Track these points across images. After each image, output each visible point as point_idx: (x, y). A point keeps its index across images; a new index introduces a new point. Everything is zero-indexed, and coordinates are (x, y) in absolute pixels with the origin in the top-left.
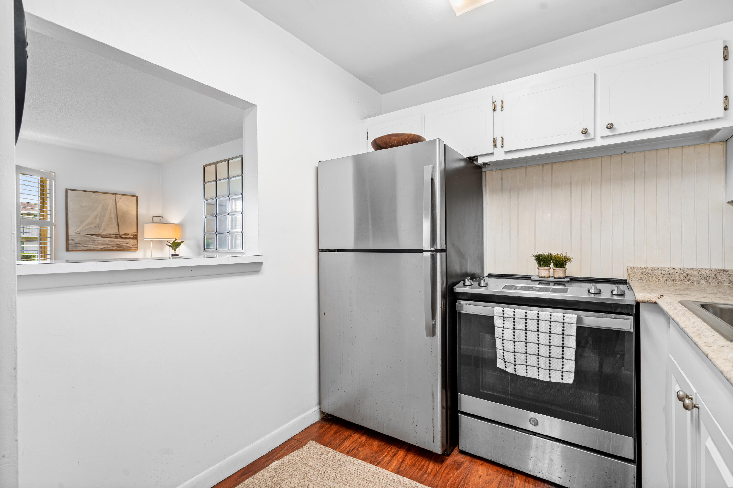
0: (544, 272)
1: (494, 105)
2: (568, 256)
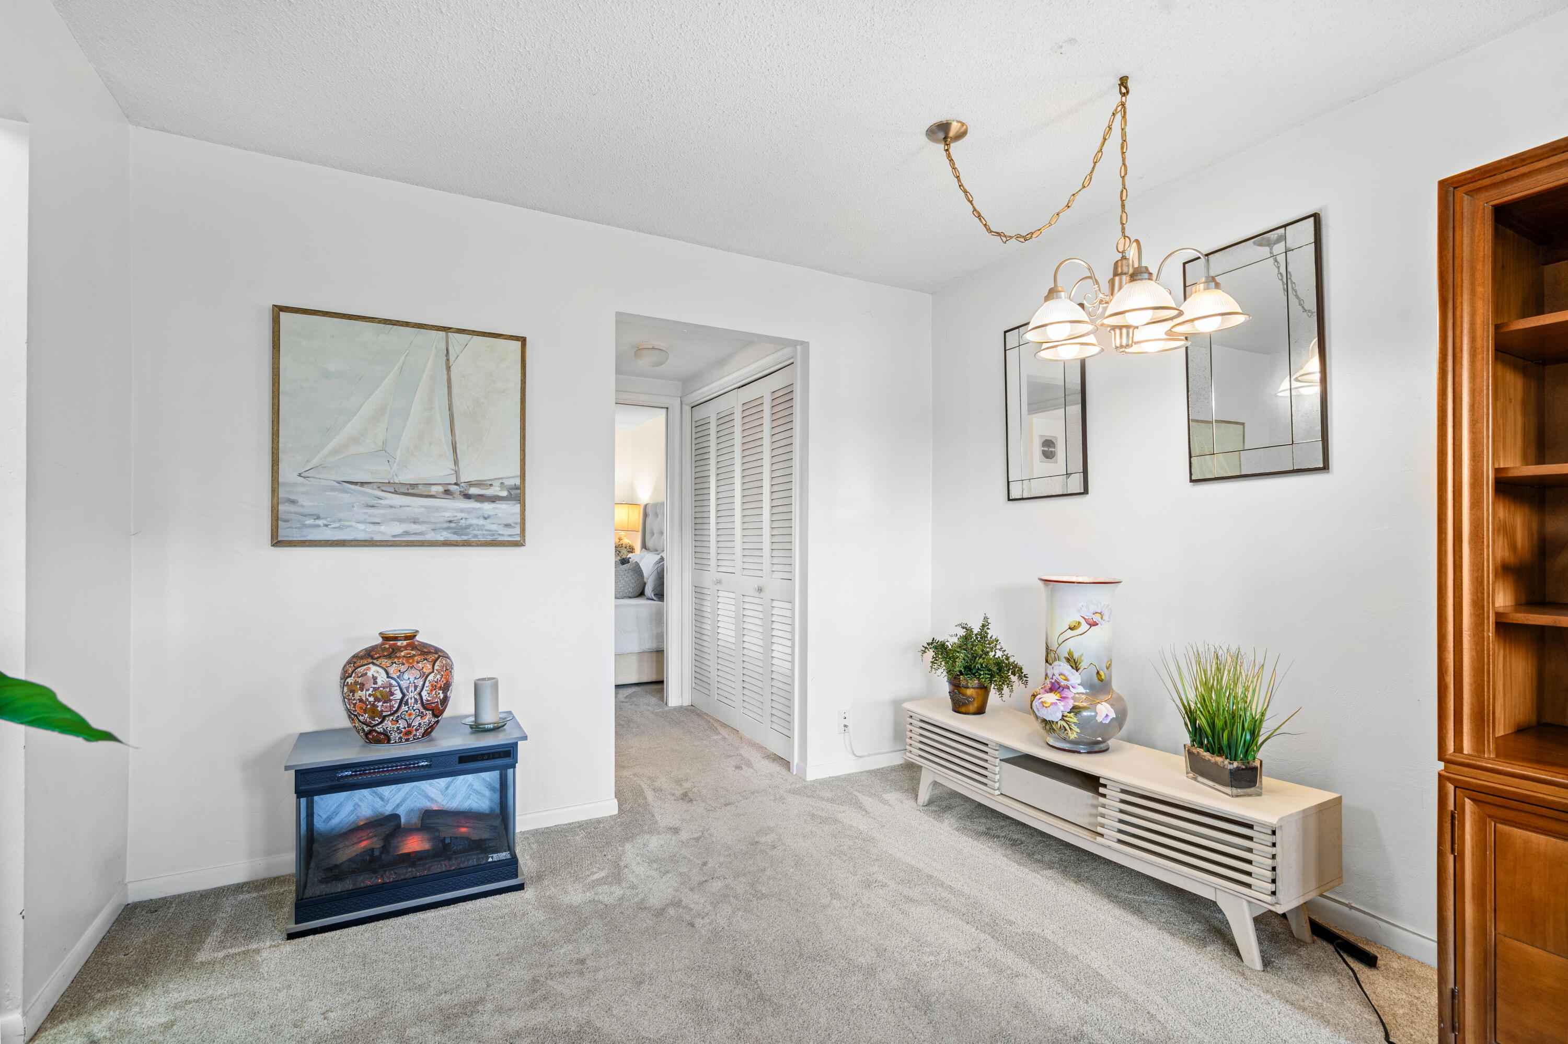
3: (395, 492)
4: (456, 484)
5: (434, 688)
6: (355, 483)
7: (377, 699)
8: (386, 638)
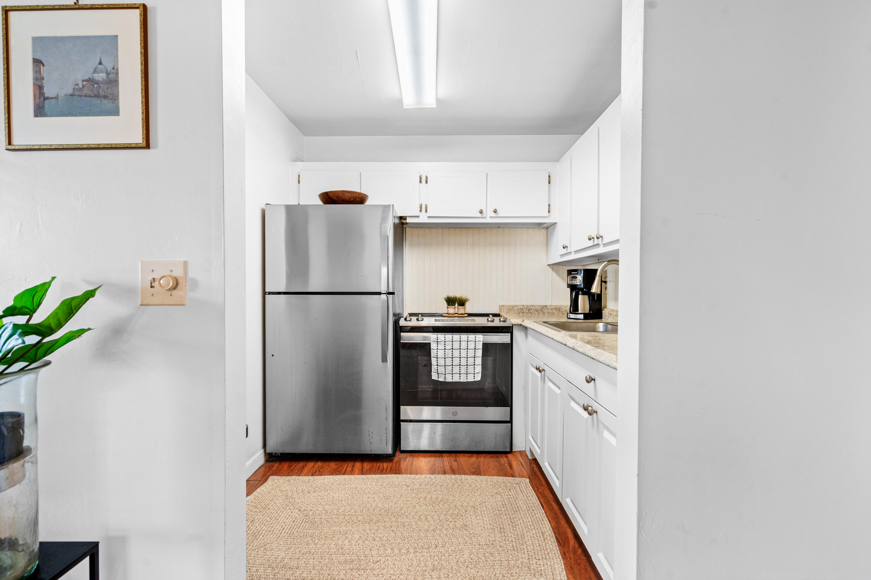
0: (451, 310)
1: (421, 178)
2: (467, 298)
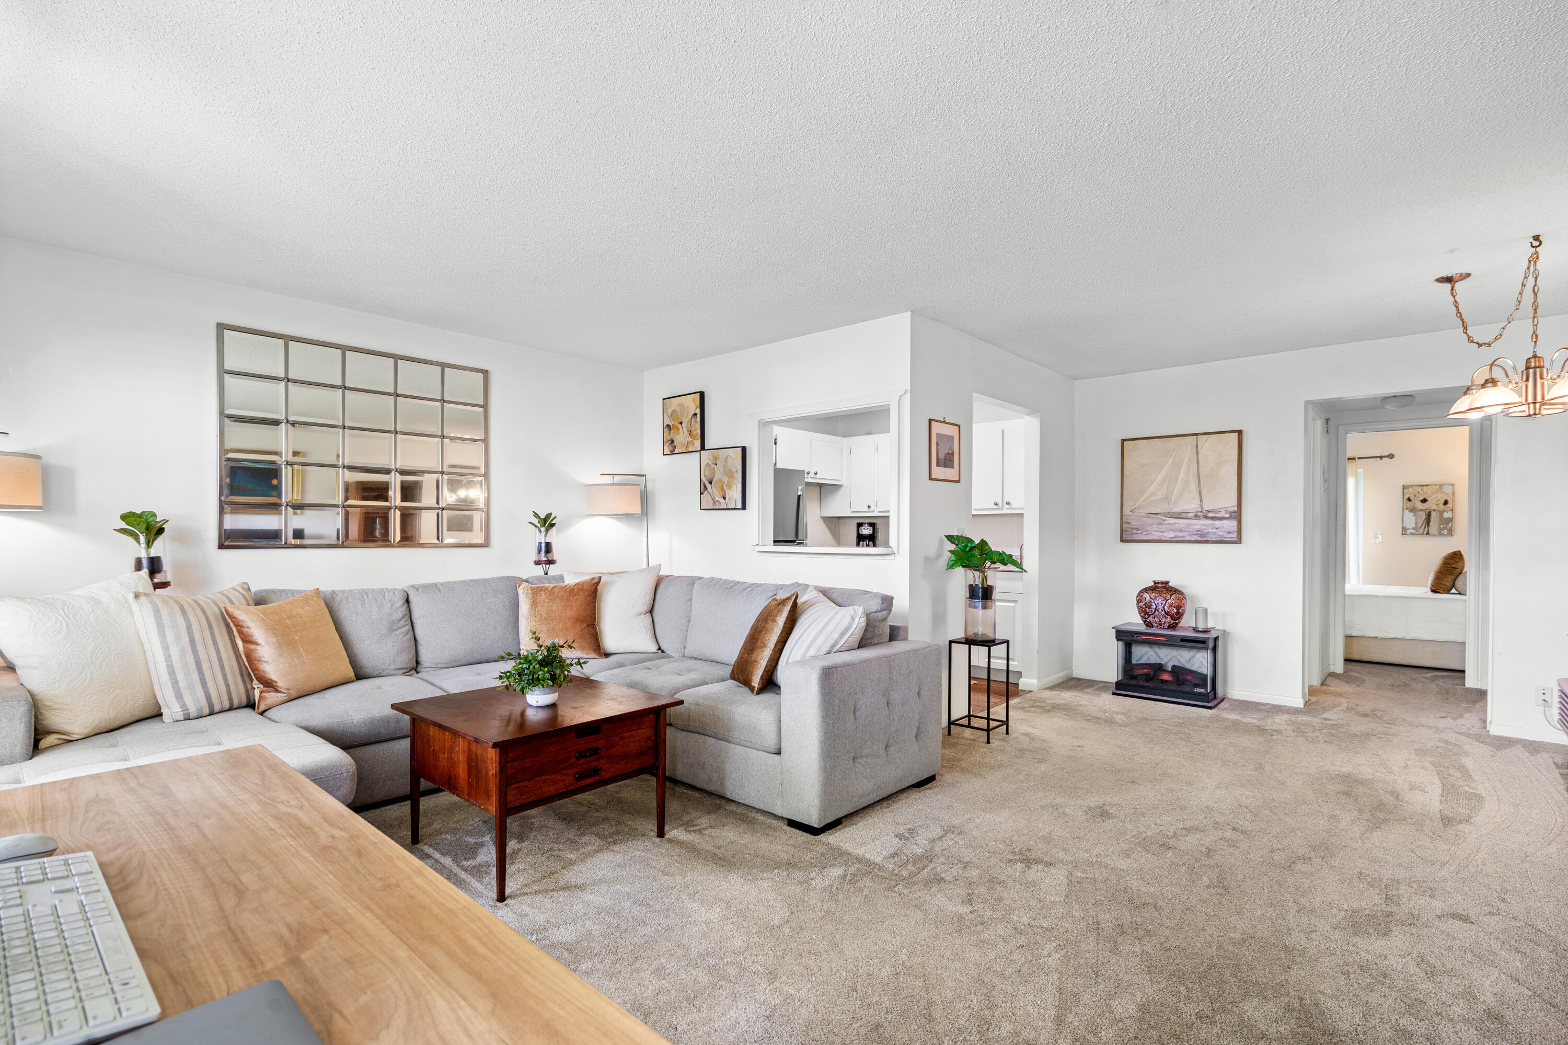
3: (1171, 517)
4: (1201, 512)
5: (1171, 606)
6: (1153, 514)
7: (1146, 607)
8: (1155, 583)
